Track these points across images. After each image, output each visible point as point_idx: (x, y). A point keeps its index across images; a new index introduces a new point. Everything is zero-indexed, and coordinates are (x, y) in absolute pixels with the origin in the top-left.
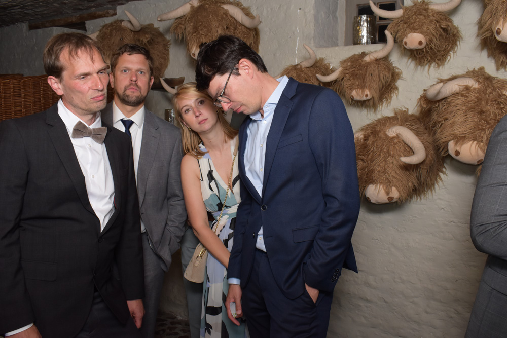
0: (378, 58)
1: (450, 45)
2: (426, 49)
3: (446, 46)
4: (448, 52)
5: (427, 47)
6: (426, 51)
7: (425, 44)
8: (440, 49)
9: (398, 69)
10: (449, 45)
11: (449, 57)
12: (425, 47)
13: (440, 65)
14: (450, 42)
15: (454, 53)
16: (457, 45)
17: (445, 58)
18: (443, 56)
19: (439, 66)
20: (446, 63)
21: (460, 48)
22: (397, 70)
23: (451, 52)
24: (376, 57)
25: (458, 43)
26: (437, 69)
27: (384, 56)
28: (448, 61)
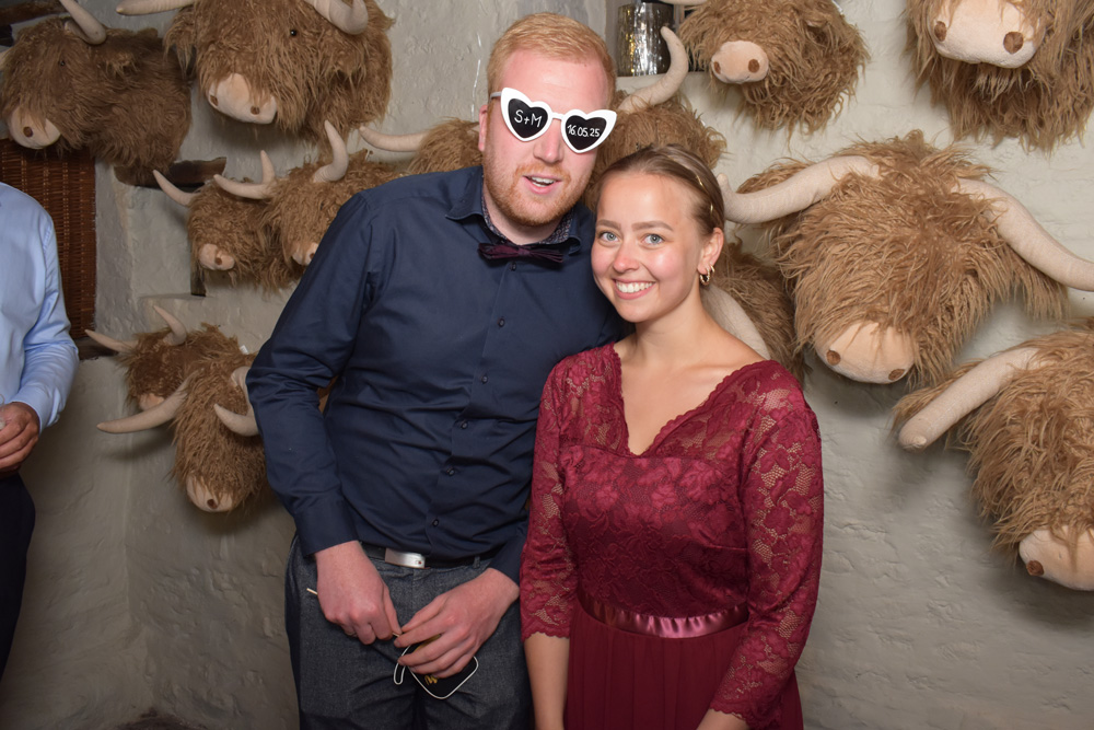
0: (654, 102)
1: (838, 75)
2: (770, 82)
3: (826, 76)
4: (835, 92)
5: (773, 76)
6: (772, 87)
7: (767, 68)
8: (812, 84)
9: (715, 133)
10: (835, 74)
11: (837, 107)
12: (768, 76)
13: (818, 128)
14: (837, 67)
15: (850, 95)
16: (854, 74)
17: (826, 108)
18: (819, 103)
19: (812, 129)
20: (829, 123)
21: (865, 82)
22: (712, 138)
23: (842, 94)
24: (647, 100)
25: (860, 69)
26: (806, 137)
27: (669, 96)
28: (837, 116)
